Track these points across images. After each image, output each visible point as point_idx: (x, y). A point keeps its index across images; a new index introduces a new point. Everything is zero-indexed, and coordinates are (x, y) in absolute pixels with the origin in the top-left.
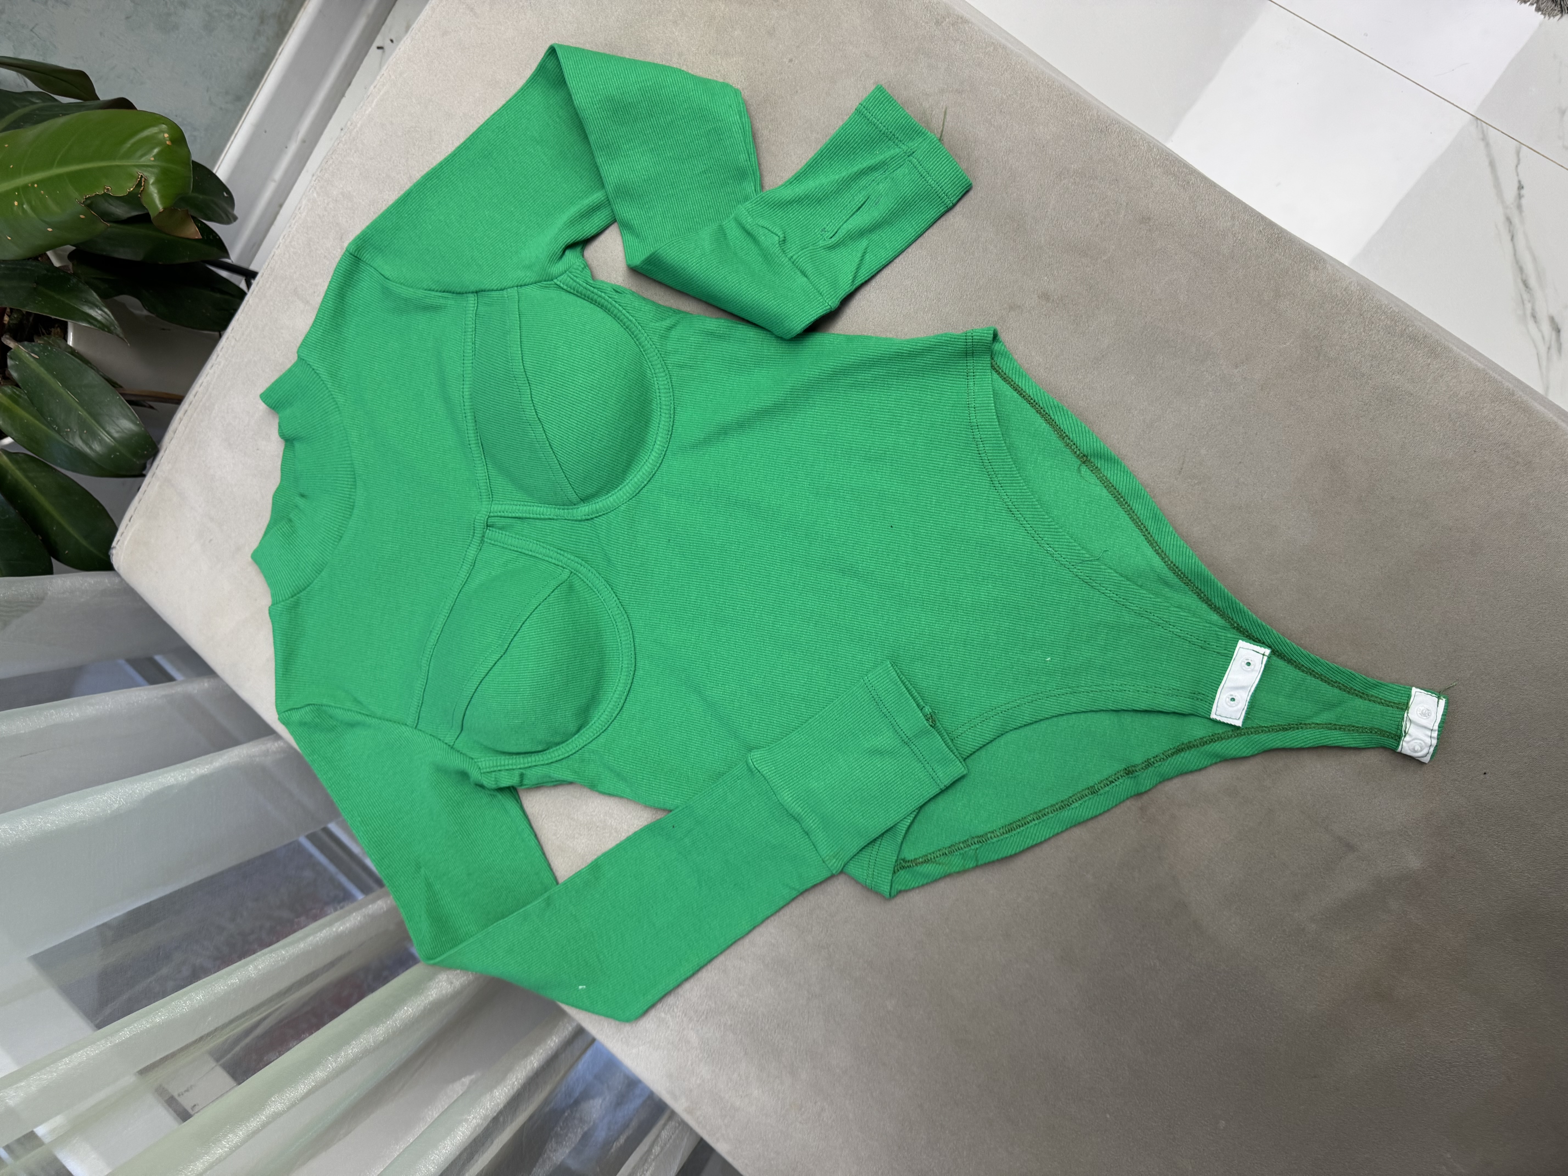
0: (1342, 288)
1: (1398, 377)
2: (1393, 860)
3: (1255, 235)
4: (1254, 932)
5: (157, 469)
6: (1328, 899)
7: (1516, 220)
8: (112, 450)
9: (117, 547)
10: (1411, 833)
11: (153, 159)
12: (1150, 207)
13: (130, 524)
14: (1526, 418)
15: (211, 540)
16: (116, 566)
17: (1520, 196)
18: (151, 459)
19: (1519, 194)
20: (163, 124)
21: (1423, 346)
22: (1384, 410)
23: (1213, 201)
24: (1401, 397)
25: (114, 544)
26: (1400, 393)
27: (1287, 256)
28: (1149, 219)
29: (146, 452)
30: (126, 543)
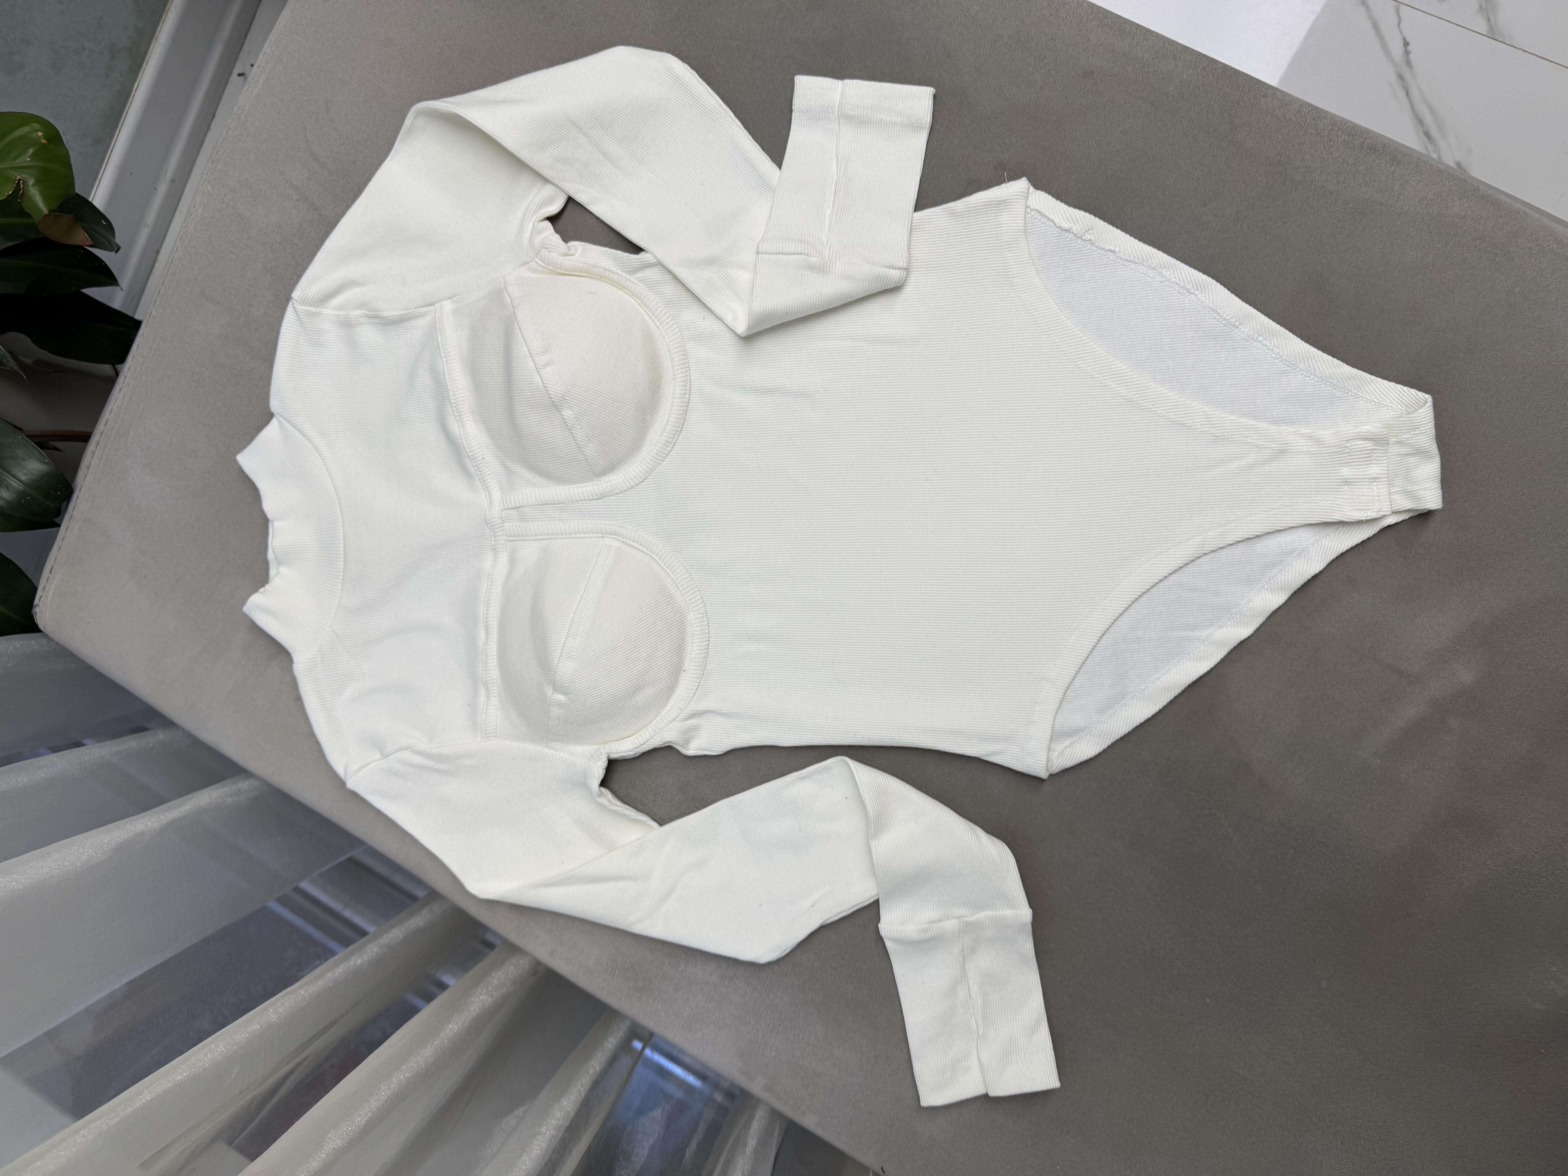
0: (1295, 111)
1: (1365, 189)
2: (1445, 678)
3: (1199, 73)
4: (1321, 780)
5: (73, 511)
6: (1388, 731)
7: (1408, 76)
8: (22, 495)
9: (41, 604)
10: (1459, 648)
11: (29, 159)
12: (1091, 61)
13: (51, 576)
14: (1495, 210)
15: (146, 576)
16: (41, 627)
17: (1407, 53)
18: (65, 503)
19: (1406, 51)
20: (35, 122)
21: (1384, 156)
22: (1359, 223)
23: (1152, 45)
24: (1372, 208)
25: (36, 602)
26: (1371, 205)
27: (1235, 88)
28: (1092, 72)
29: (59, 493)
30: (50, 597)
